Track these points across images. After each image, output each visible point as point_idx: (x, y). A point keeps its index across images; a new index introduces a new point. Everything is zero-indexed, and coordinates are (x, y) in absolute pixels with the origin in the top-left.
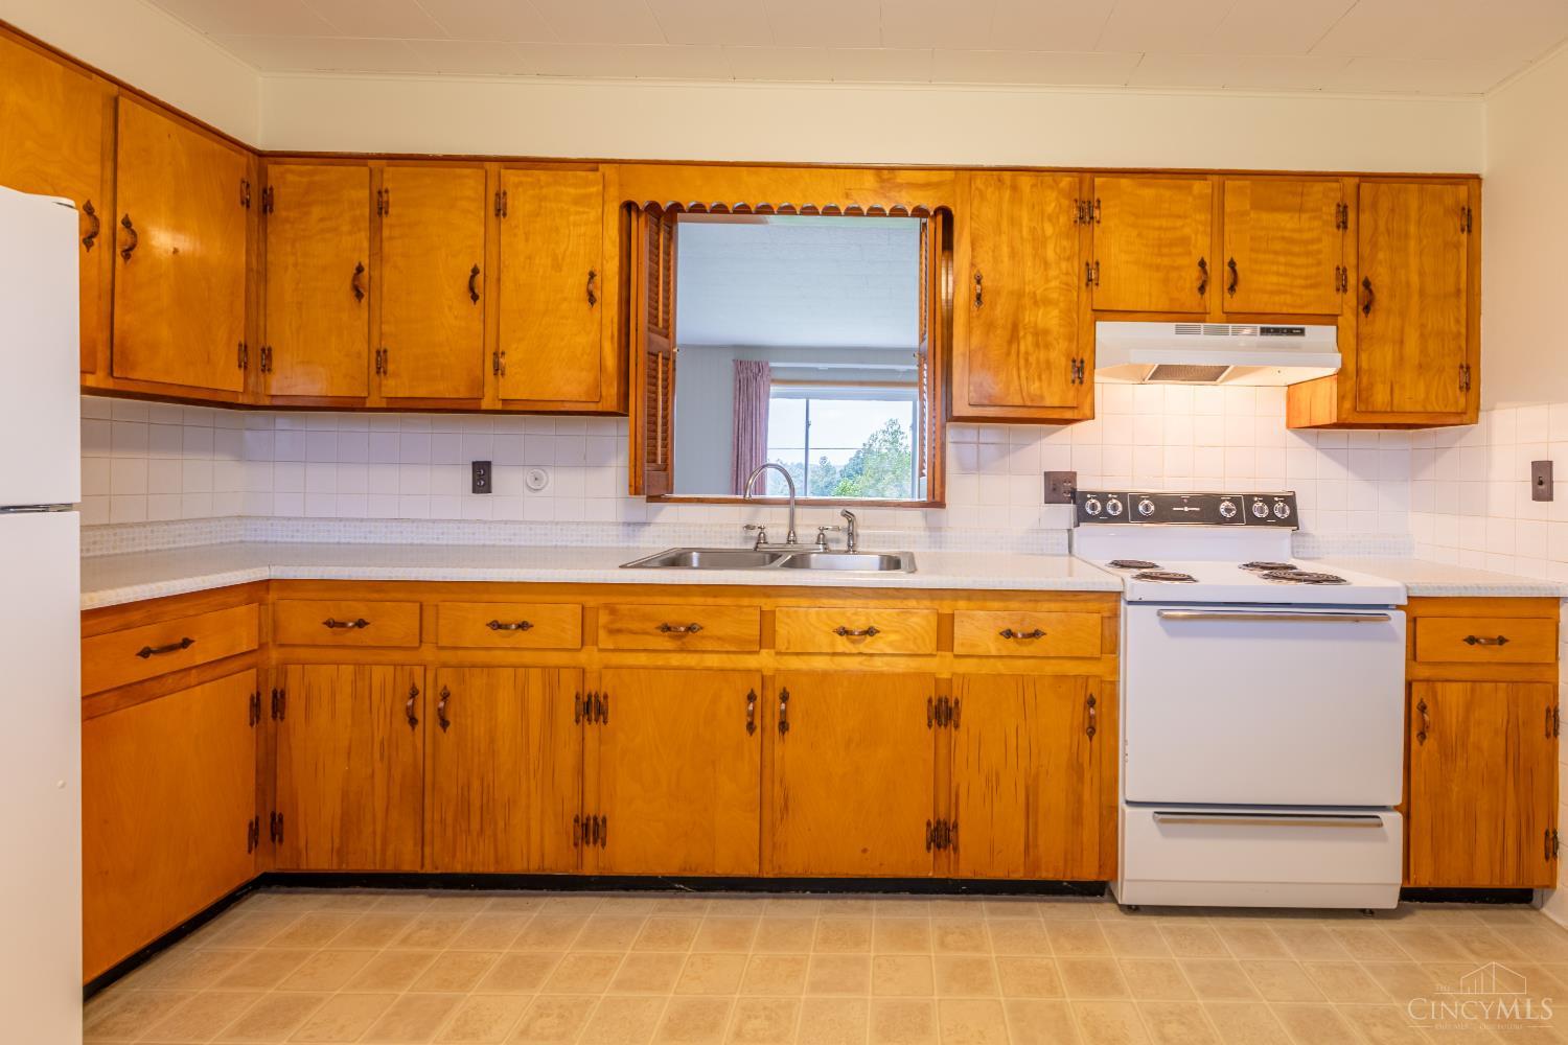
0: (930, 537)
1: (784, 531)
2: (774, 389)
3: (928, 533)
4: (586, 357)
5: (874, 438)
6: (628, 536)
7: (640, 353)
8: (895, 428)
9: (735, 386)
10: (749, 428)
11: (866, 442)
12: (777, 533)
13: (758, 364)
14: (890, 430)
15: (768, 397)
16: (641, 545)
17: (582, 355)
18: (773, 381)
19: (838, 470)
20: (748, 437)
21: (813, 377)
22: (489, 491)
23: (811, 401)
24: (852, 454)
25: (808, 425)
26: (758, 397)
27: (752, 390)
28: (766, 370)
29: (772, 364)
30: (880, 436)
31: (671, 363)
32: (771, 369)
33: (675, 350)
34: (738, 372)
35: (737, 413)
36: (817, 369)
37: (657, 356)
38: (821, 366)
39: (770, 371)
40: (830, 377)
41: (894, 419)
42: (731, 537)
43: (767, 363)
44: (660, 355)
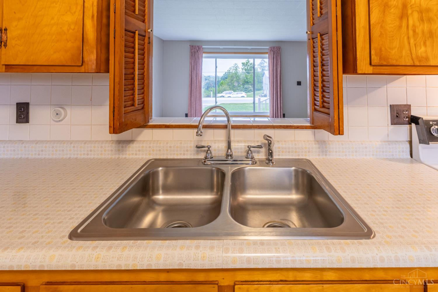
0: (319, 148)
1: (223, 146)
2: (204, 55)
3: (317, 146)
4: (71, 31)
5: (230, 68)
6: (119, 150)
7: (118, 29)
8: (236, 66)
9: (190, 54)
10: (195, 69)
11: (228, 70)
12: (218, 147)
13: (198, 46)
14: (235, 66)
15: (202, 58)
16: (127, 156)
17: (68, 31)
18: (204, 52)
19: (220, 77)
20: (195, 72)
21: (218, 51)
22: (27, 121)
23: (217, 59)
24: (224, 73)
25: (216, 67)
26: (199, 58)
27: (196, 56)
28: (201, 49)
29: (203, 47)
30: (232, 68)
31: (146, 39)
32: (203, 48)
33: (149, 30)
34: (191, 49)
35: (191, 63)
36: (219, 48)
37: (134, 33)
38: (221, 47)
39: (203, 49)
40: (224, 51)
41: (236, 63)
42: (187, 151)
43: (202, 46)
44: (137, 32)
